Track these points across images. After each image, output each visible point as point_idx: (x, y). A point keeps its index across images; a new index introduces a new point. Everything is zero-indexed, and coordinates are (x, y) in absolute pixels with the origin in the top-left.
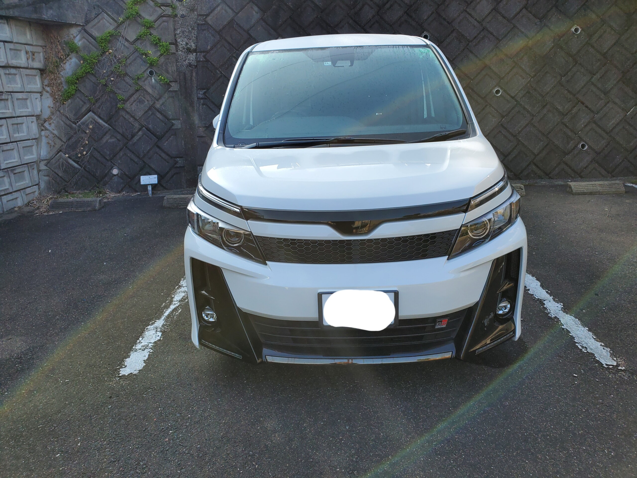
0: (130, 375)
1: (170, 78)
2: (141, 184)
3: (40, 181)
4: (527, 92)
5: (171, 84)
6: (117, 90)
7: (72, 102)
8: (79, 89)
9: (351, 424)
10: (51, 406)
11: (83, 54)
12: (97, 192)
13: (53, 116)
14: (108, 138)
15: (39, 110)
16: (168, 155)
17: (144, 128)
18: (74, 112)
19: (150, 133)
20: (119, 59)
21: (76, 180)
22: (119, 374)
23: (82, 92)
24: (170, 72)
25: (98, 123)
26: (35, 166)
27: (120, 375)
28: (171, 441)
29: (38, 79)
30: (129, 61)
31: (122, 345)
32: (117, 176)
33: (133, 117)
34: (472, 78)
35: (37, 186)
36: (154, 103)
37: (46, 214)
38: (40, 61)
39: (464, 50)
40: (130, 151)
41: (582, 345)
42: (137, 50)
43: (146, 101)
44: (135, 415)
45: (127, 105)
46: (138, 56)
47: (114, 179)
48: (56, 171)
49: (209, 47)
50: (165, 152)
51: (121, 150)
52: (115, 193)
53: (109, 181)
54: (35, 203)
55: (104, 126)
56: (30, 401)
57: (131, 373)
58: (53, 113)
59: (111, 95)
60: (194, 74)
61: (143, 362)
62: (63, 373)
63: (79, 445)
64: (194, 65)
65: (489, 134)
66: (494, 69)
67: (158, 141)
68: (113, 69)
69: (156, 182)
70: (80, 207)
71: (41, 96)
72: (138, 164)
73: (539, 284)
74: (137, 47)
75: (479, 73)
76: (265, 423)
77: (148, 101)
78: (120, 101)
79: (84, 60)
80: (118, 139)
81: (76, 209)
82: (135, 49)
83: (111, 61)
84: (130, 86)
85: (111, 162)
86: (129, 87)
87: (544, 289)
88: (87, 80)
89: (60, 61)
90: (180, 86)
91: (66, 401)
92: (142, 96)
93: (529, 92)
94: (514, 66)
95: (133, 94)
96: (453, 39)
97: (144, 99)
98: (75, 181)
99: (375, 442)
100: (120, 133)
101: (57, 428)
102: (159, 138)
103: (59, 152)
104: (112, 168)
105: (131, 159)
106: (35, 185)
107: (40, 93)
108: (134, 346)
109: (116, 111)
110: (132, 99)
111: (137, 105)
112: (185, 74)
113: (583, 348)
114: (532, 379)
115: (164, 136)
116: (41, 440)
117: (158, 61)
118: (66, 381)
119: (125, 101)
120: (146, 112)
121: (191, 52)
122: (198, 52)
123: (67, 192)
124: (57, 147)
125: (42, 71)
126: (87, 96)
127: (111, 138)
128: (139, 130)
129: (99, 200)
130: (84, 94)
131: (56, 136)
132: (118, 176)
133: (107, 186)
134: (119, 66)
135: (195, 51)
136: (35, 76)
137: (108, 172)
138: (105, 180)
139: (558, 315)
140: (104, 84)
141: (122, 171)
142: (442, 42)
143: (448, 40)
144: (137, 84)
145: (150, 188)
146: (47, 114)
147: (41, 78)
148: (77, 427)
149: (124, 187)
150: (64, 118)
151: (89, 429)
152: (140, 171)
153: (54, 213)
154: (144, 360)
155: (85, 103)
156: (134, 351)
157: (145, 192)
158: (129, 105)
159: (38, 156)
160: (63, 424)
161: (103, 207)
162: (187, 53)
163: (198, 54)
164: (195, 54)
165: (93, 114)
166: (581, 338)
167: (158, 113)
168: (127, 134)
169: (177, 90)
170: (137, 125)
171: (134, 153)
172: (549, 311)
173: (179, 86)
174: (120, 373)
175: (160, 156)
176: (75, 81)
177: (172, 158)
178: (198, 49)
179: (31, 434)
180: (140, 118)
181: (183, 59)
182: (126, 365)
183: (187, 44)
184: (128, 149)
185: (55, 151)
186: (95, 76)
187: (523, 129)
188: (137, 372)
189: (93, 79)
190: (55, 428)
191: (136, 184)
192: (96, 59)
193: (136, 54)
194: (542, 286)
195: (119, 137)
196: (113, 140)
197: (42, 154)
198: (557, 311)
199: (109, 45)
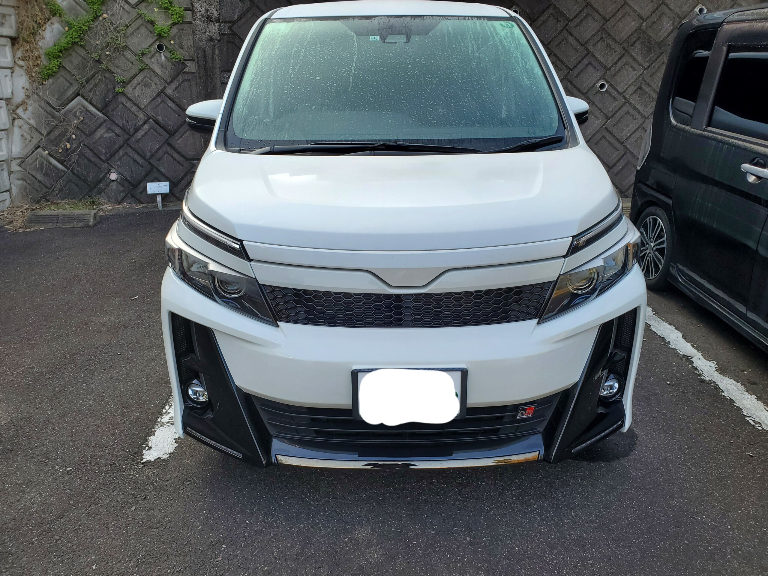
0: (158, 460)
1: (186, 55)
2: (148, 193)
3: (12, 186)
4: (638, 88)
5: (186, 63)
6: (115, 68)
7: (53, 83)
8: (63, 66)
9: (472, 533)
10: (48, 508)
11: (70, 18)
12: (89, 202)
13: (28, 101)
14: (103, 131)
15: (10, 91)
16: (183, 156)
17: (151, 120)
18: (57, 96)
19: (159, 127)
20: (117, 27)
21: (61, 186)
22: (142, 460)
23: (67, 70)
24: (185, 47)
25: (89, 112)
26: (5, 166)
27: (144, 460)
28: (227, 561)
29: (8, 50)
30: (130, 30)
31: (143, 416)
32: (115, 182)
33: (137, 105)
34: (571, 68)
35: (8, 192)
36: (165, 88)
37: (21, 230)
38: (12, 27)
39: (562, 31)
40: (134, 149)
41: (753, 419)
42: (141, 15)
43: (153, 84)
44: (170, 522)
45: (129, 90)
46: (142, 24)
47: (112, 186)
48: (34, 174)
49: (236, 17)
50: (178, 152)
51: (120, 148)
52: (114, 203)
53: (105, 188)
54: (6, 216)
55: (97, 115)
56: (18, 501)
57: (159, 458)
58: (28, 97)
59: (107, 75)
60: (217, 51)
61: (174, 441)
62: (62, 458)
63: (94, 567)
64: (216, 39)
65: (590, 139)
66: (598, 57)
67: (169, 137)
68: (108, 39)
69: (168, 191)
70: (68, 222)
71: (12, 72)
72: (142, 167)
73: (680, 335)
74: (140, 12)
75: (580, 62)
76: (354, 532)
77: (156, 84)
78: (119, 83)
79: (70, 26)
80: (116, 134)
81: (63, 225)
82: (138, 15)
83: (107, 30)
84: (132, 63)
85: (108, 163)
86: (131, 65)
87: (688, 342)
88: (74, 54)
89: (38, 27)
90: (199, 66)
91: (71, 500)
92: (149, 78)
93: (640, 88)
94: (624, 54)
95: (135, 76)
96: (549, 16)
97: (151, 82)
98: (59, 187)
99: (510, 560)
100: (119, 126)
101: (60, 541)
102: (172, 133)
103: (36, 149)
104: (109, 172)
105: (135, 161)
106: (6, 191)
107: (11, 68)
108: (158, 418)
109: (114, 97)
110: (135, 81)
111: (142, 90)
112: (204, 50)
113: (756, 424)
114: (700, 467)
115: (177, 131)
116: (39, 560)
117: (169, 31)
118: (68, 469)
119: (125, 84)
120: (154, 99)
121: (212, 21)
122: (222, 22)
123: (48, 201)
124: (35, 142)
125: (14, 40)
126: (73, 75)
127: (107, 131)
128: (145, 123)
129: (93, 213)
130: (69, 72)
131: (33, 127)
132: (117, 182)
133: (103, 194)
134: (117, 37)
135: (218, 20)
136: (5, 46)
137: (104, 176)
138: (100, 187)
139: (714, 378)
140: (97, 59)
141: (122, 175)
142: (535, 20)
143: (543, 18)
144: (142, 61)
145: (159, 198)
146: (20, 96)
147: (12, 48)
148: (89, 540)
149: (126, 196)
150: (43, 104)
151: (107, 543)
152: (145, 177)
153: (32, 229)
154: (175, 439)
155: (71, 84)
156: (159, 425)
157: (153, 203)
158: (131, 89)
159: (8, 152)
160: (68, 535)
161: (99, 223)
162: (206, 22)
163: (222, 24)
164: (218, 24)
165: (82, 99)
166: (751, 410)
167: (169, 101)
168: (129, 128)
169: (195, 71)
170: (142, 116)
171: (138, 153)
172: (701, 372)
173: (196, 65)
174: (144, 457)
175: (172, 157)
176: (58, 53)
177: (187, 159)
178: (221, 17)
179: (23, 550)
180: (145, 107)
181: (202, 30)
182: (150, 445)
183: (207, 11)
184: (131, 148)
185: (31, 146)
186: (84, 48)
187: (632, 134)
188: (167, 457)
189: (82, 52)
190: (56, 542)
191: (142, 192)
192: (86, 26)
193: (140, 21)
194: (684, 337)
195: (118, 131)
196: (110, 135)
197: (14, 150)
198: (711, 373)
199: (104, 8)
